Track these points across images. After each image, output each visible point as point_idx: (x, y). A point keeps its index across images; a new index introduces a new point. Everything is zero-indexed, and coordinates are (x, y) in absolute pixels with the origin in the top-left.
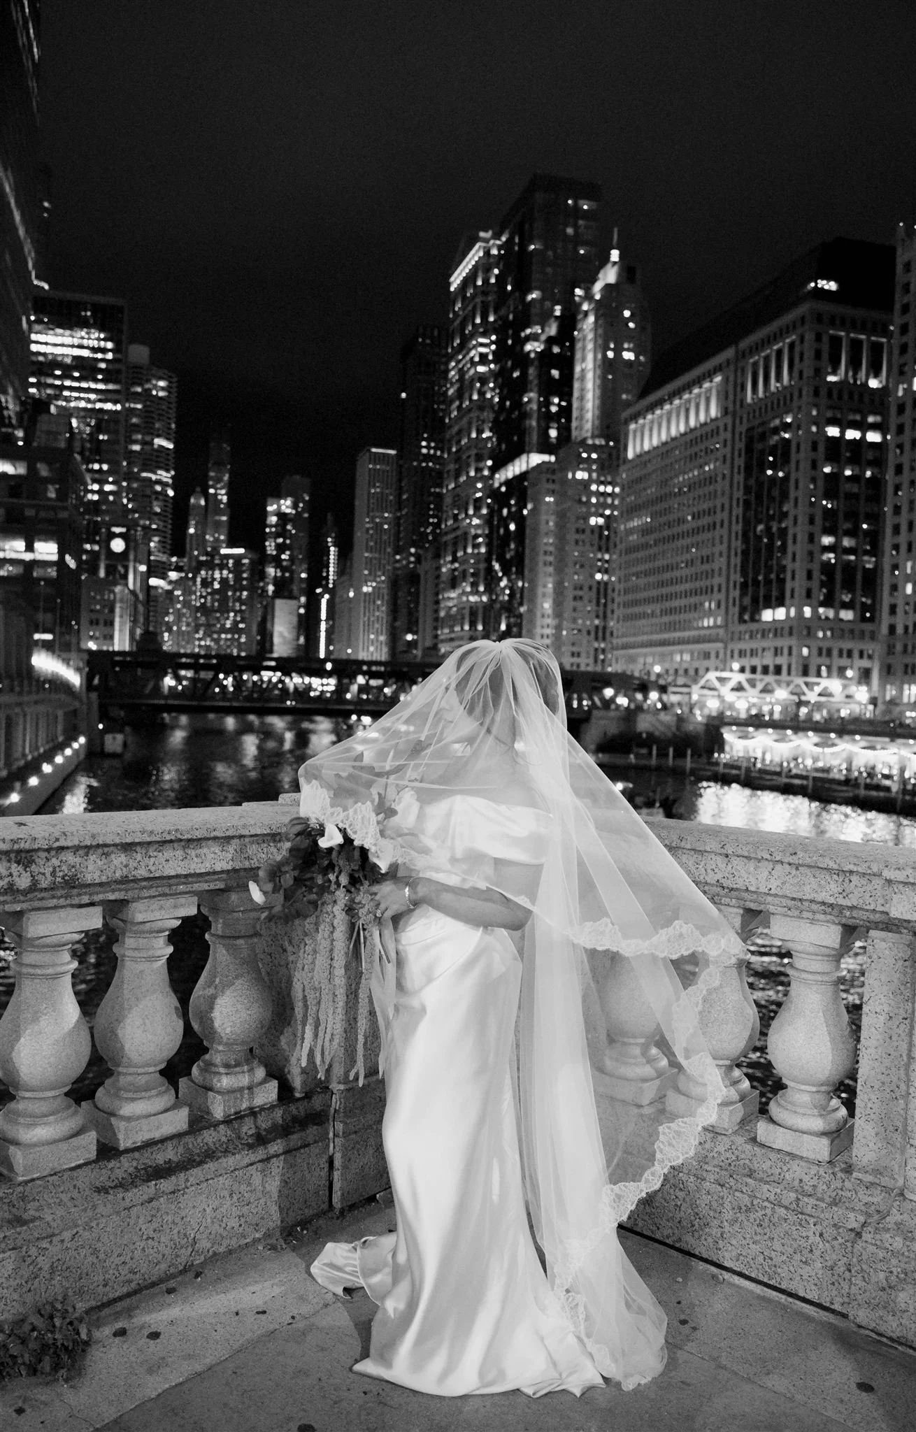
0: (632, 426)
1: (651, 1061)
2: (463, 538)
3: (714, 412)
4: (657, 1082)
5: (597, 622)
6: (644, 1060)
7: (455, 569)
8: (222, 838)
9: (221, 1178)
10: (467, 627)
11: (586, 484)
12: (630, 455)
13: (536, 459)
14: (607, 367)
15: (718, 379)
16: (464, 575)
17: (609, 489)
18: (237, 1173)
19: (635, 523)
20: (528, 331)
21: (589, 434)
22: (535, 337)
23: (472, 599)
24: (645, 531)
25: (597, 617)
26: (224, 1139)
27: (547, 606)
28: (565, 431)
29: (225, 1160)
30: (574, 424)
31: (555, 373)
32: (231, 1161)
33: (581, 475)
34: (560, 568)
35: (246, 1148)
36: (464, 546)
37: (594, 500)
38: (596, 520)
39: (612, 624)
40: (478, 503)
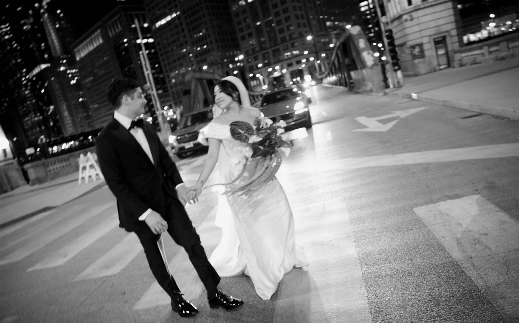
0: (75, 50)
2: (25, 99)
3: (101, 41)
5: (85, 114)
7: (25, 111)
10: (38, 129)
11: (65, 71)
12: (78, 59)
13: (43, 66)
14: (57, 31)
15: (99, 31)
16: (30, 112)
17: (74, 71)
19: (87, 80)
20: (22, 22)
21: (60, 54)
22: (25, 24)
23: (36, 119)
24: (92, 82)
25: (85, 112)
27: (66, 114)
28: (50, 54)
30: (53, 52)
31: (39, 35)
33: (62, 68)
34: (66, 100)
36: (26, 102)
37: (70, 76)
38: (73, 82)
39: (90, 113)
40: (26, 85)
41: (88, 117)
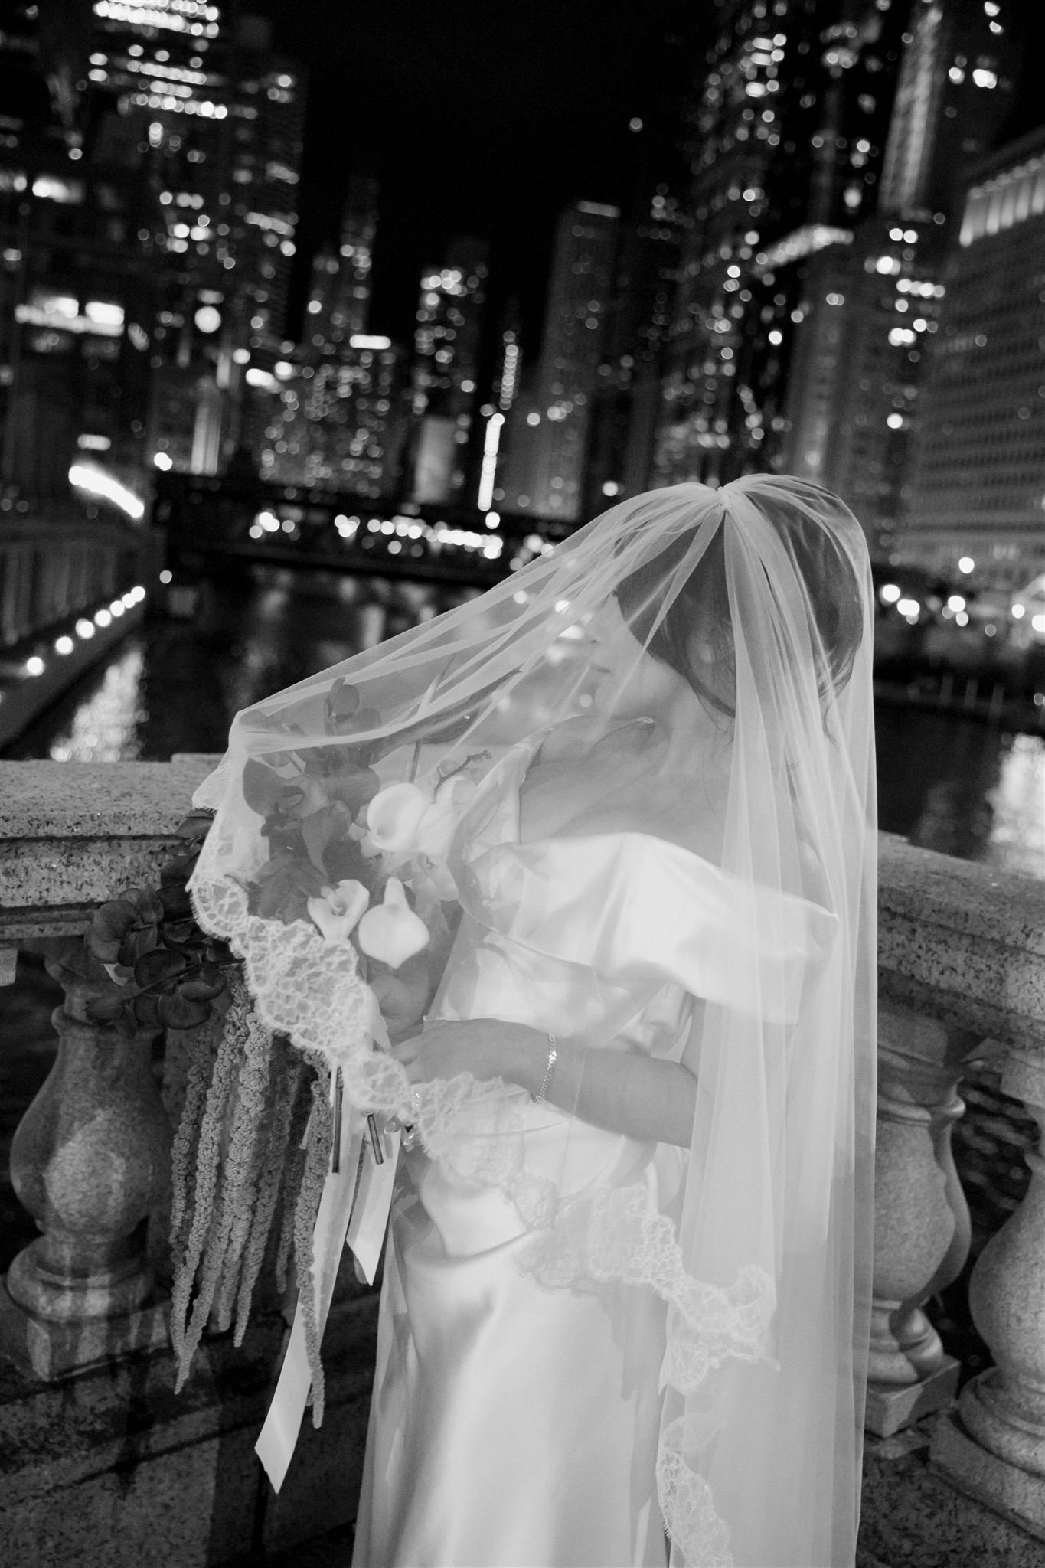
0: (975, 194)
1: (908, 1347)
2: (702, 349)
4: (916, 1391)
5: (884, 489)
6: (895, 1344)
7: (685, 396)
8: (66, 839)
9: (20, 1508)
11: (891, 280)
12: (966, 237)
13: (822, 237)
14: (948, 95)
16: (697, 404)
17: (927, 290)
18: (57, 1496)
19: (961, 344)
20: (834, 32)
21: (907, 202)
22: (841, 43)
23: (706, 441)
24: (975, 357)
25: (886, 478)
26: (43, 1422)
27: (813, 459)
28: (871, 196)
29: (35, 1471)
30: (887, 185)
31: (867, 102)
32: (46, 1473)
33: (886, 265)
34: (838, 405)
35: (87, 1441)
36: (701, 362)
37: (902, 306)
38: (900, 337)
39: (907, 494)
40: (729, 299)
41: (889, 506)
